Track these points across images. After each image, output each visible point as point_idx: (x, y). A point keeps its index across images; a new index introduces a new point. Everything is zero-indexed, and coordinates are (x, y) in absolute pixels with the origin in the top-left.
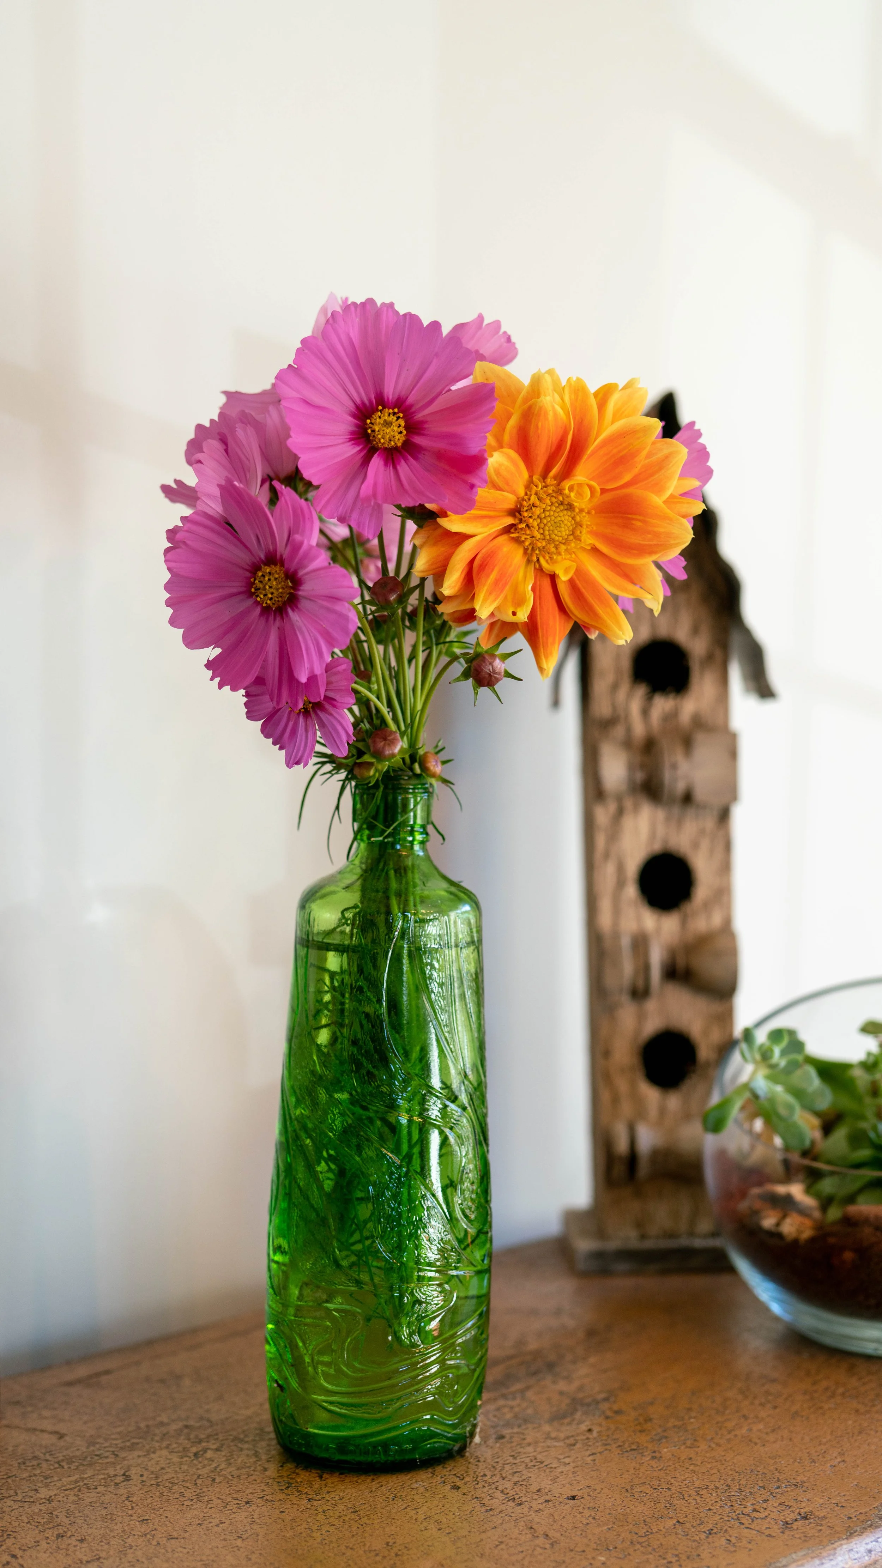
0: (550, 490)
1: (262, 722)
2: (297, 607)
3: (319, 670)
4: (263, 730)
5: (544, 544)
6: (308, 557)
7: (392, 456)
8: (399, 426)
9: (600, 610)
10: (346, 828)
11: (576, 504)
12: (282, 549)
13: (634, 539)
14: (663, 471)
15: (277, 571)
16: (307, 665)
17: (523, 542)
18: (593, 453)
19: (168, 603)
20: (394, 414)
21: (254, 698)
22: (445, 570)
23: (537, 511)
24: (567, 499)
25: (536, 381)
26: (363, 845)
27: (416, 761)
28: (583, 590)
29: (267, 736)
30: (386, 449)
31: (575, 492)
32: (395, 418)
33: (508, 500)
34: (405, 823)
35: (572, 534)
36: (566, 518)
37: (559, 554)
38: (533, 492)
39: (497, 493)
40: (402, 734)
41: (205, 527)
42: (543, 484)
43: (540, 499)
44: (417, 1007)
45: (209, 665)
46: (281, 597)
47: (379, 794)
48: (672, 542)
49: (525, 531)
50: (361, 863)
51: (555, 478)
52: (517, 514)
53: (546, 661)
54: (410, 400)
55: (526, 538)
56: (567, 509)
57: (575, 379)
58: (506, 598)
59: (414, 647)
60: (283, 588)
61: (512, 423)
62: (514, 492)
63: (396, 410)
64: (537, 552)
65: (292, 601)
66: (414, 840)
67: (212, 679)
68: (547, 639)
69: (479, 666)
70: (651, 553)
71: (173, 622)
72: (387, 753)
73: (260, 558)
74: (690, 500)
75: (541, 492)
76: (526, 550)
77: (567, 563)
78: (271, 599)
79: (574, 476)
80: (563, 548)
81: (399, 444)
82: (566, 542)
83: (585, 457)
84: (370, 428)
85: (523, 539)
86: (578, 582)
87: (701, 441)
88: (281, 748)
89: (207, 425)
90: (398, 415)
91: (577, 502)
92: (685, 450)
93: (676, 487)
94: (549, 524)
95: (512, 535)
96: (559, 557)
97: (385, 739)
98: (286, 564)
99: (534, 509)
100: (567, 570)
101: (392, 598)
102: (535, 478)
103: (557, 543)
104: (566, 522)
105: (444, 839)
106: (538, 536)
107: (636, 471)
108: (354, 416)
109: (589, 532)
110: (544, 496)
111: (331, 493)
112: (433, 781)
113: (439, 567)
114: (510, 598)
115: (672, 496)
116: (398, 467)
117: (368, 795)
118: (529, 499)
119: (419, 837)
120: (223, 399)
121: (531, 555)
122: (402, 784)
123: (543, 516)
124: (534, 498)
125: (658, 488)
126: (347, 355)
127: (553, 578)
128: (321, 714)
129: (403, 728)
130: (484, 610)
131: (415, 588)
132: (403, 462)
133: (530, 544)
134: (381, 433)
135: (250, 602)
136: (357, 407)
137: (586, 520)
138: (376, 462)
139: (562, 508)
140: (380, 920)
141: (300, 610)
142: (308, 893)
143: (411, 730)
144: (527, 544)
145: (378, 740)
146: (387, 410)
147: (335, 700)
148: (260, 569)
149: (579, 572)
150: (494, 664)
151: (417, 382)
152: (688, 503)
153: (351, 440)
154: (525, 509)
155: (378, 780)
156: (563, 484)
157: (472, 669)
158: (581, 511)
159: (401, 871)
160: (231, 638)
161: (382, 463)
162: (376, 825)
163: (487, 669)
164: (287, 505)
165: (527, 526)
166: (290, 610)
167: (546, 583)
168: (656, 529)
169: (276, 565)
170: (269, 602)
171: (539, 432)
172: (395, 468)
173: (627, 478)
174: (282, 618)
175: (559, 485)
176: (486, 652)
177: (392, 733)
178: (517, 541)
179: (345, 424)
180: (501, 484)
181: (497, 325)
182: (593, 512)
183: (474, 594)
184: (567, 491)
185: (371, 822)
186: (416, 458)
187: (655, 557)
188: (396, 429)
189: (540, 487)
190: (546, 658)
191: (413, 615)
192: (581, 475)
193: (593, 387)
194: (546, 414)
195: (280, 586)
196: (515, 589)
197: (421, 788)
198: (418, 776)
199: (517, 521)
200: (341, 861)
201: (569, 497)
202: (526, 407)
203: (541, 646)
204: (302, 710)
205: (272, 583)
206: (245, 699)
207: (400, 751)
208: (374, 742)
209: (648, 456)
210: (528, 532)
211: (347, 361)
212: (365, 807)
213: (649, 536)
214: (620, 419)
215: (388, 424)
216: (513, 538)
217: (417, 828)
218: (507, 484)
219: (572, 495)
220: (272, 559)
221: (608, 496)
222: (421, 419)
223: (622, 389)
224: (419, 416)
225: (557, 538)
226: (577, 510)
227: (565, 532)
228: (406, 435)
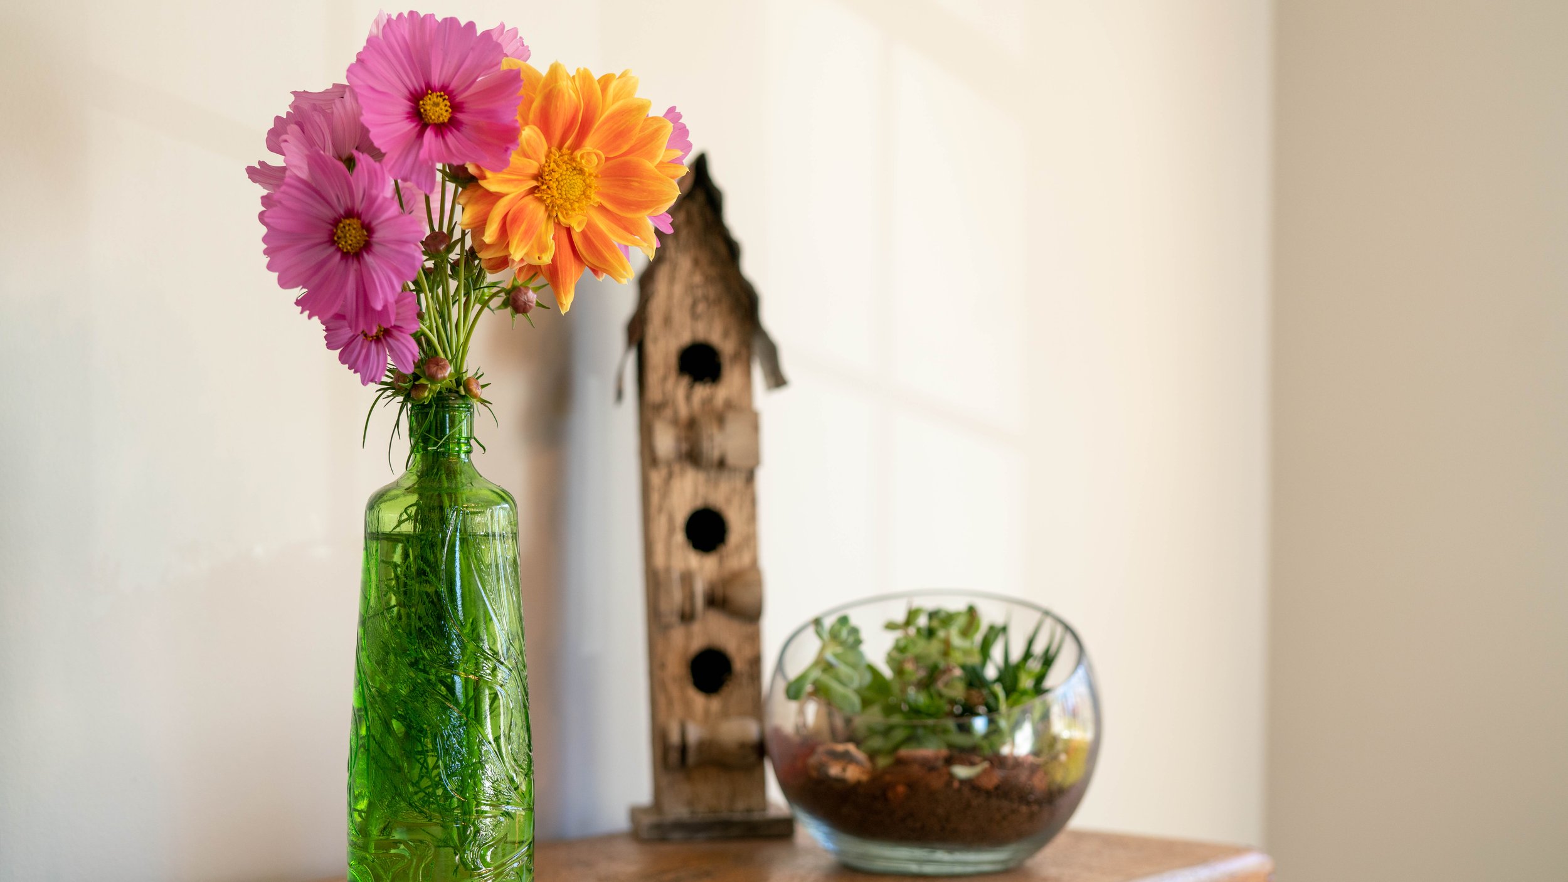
0: (566, 158)
1: (340, 350)
2: (371, 251)
3: (391, 299)
4: (340, 358)
5: (562, 201)
6: (381, 209)
7: (440, 129)
8: (446, 105)
9: (608, 255)
10: (404, 444)
11: (586, 169)
12: (359, 206)
13: (631, 196)
14: (654, 142)
15: (355, 223)
16: (381, 296)
17: (545, 200)
18: (599, 128)
19: (266, 252)
20: (441, 96)
21: (333, 332)
22: (485, 224)
23: (556, 175)
24: (580, 166)
25: (554, 71)
26: (418, 456)
27: (461, 385)
28: (593, 239)
29: (343, 363)
30: (435, 124)
31: (585, 159)
32: (442, 100)
33: (533, 167)
34: (452, 436)
35: (584, 194)
36: (578, 180)
37: (574, 210)
38: (552, 160)
39: (526, 160)
40: (451, 362)
41: (297, 188)
42: (560, 153)
43: (558, 166)
44: (469, 583)
45: (298, 303)
46: (358, 243)
47: (432, 412)
48: (664, 198)
49: (547, 191)
50: (417, 471)
51: (569, 149)
52: (540, 178)
53: (565, 298)
54: (451, 88)
55: (547, 198)
56: (579, 174)
57: (582, 69)
58: (532, 246)
59: (457, 289)
60: (360, 236)
61: (536, 104)
62: (538, 160)
63: (442, 93)
64: (556, 208)
65: (367, 246)
66: (460, 449)
67: (302, 312)
68: (566, 279)
69: (517, 296)
70: (647, 208)
71: (270, 267)
72: (439, 376)
73: (341, 215)
74: (677, 165)
75: (559, 160)
76: (547, 207)
77: (580, 218)
78: (350, 245)
79: (584, 146)
80: (576, 205)
81: (446, 120)
82: (579, 200)
83: (593, 131)
84: (422, 108)
85: (545, 198)
86: (589, 233)
87: (681, 121)
88: (355, 372)
89: (284, 116)
90: (444, 97)
91: (587, 167)
92: (671, 125)
93: (664, 156)
94: (566, 186)
95: (536, 195)
96: (574, 213)
97: (437, 365)
98: (363, 217)
99: (553, 173)
100: (579, 224)
101: (441, 248)
102: (553, 149)
103: (572, 201)
104: (578, 184)
105: (485, 450)
106: (557, 196)
107: (632, 142)
108: (409, 100)
109: (595, 193)
110: (561, 163)
111: (394, 160)
112: (474, 401)
113: (480, 221)
114: (535, 246)
115: (661, 163)
116: (446, 137)
117: (422, 413)
118: (549, 166)
119: (464, 448)
120: (292, 98)
121: (552, 211)
122: (450, 404)
123: (560, 179)
124: (553, 165)
125: (651, 156)
126: (401, 51)
127: (569, 230)
128: (389, 340)
129: (450, 358)
130: (517, 253)
131: (457, 242)
132: (449, 133)
133: (550, 203)
134: (432, 111)
135: (332, 249)
136: (411, 93)
137: (594, 182)
138: (429, 134)
139: (575, 172)
140: (435, 516)
141: (374, 253)
142: (376, 497)
143: (457, 360)
144: (549, 201)
145: (431, 365)
146: (435, 93)
147: (401, 327)
148: (341, 222)
149: (590, 225)
150: (528, 294)
151: (456, 73)
152: (675, 167)
153: (408, 118)
154: (546, 173)
155: (431, 400)
156: (575, 153)
157: (511, 299)
158: (590, 175)
159: (451, 473)
160: (316, 280)
161: (433, 135)
162: (430, 438)
163: (523, 298)
164: (363, 169)
165: (548, 187)
166: (365, 255)
167: (564, 235)
168: (650, 188)
169: (353, 218)
170: (349, 247)
171: (558, 110)
172: (443, 138)
173: (625, 148)
174: (359, 262)
175: (572, 154)
176: (521, 285)
177: (442, 360)
178: (540, 200)
179: (404, 106)
180: (530, 153)
181: (515, 32)
182: (600, 176)
183: (509, 242)
184: (579, 159)
185: (425, 435)
186: (458, 130)
187: (649, 212)
188: (443, 107)
189: (558, 156)
190: (566, 295)
191: (455, 265)
192: (590, 145)
193: (597, 75)
194: (563, 95)
195: (358, 234)
196: (540, 239)
197: (465, 407)
198: (463, 397)
199: (540, 184)
200: (400, 470)
201: (581, 163)
202: (547, 90)
203: (561, 286)
204: (375, 338)
205: (352, 233)
206: (325, 333)
207: (449, 375)
208: (429, 368)
209: (642, 130)
210: (549, 192)
211: (402, 56)
212: (420, 424)
213: (645, 194)
214: (618, 100)
215: (436, 104)
216: (537, 198)
217: (463, 440)
218: (535, 152)
219: (583, 161)
220: (350, 213)
221: (610, 163)
222: (461, 101)
223: (619, 77)
224: (459, 99)
225: (572, 197)
226: (587, 174)
227: (578, 192)
228: (451, 113)
